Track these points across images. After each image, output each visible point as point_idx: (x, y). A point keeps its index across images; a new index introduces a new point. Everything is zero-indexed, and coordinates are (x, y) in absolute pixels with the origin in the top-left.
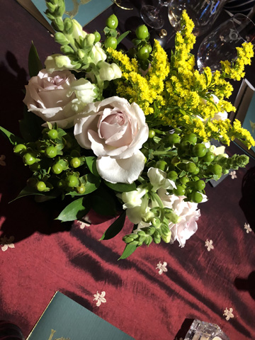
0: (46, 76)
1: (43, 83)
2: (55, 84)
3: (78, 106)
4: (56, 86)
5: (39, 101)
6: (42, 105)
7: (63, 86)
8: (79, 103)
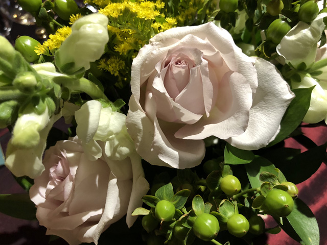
0: (43, 191)
1: (55, 200)
2: (62, 179)
3: (121, 145)
4: (68, 178)
5: (85, 218)
6: (93, 214)
7: (73, 166)
8: (116, 143)
